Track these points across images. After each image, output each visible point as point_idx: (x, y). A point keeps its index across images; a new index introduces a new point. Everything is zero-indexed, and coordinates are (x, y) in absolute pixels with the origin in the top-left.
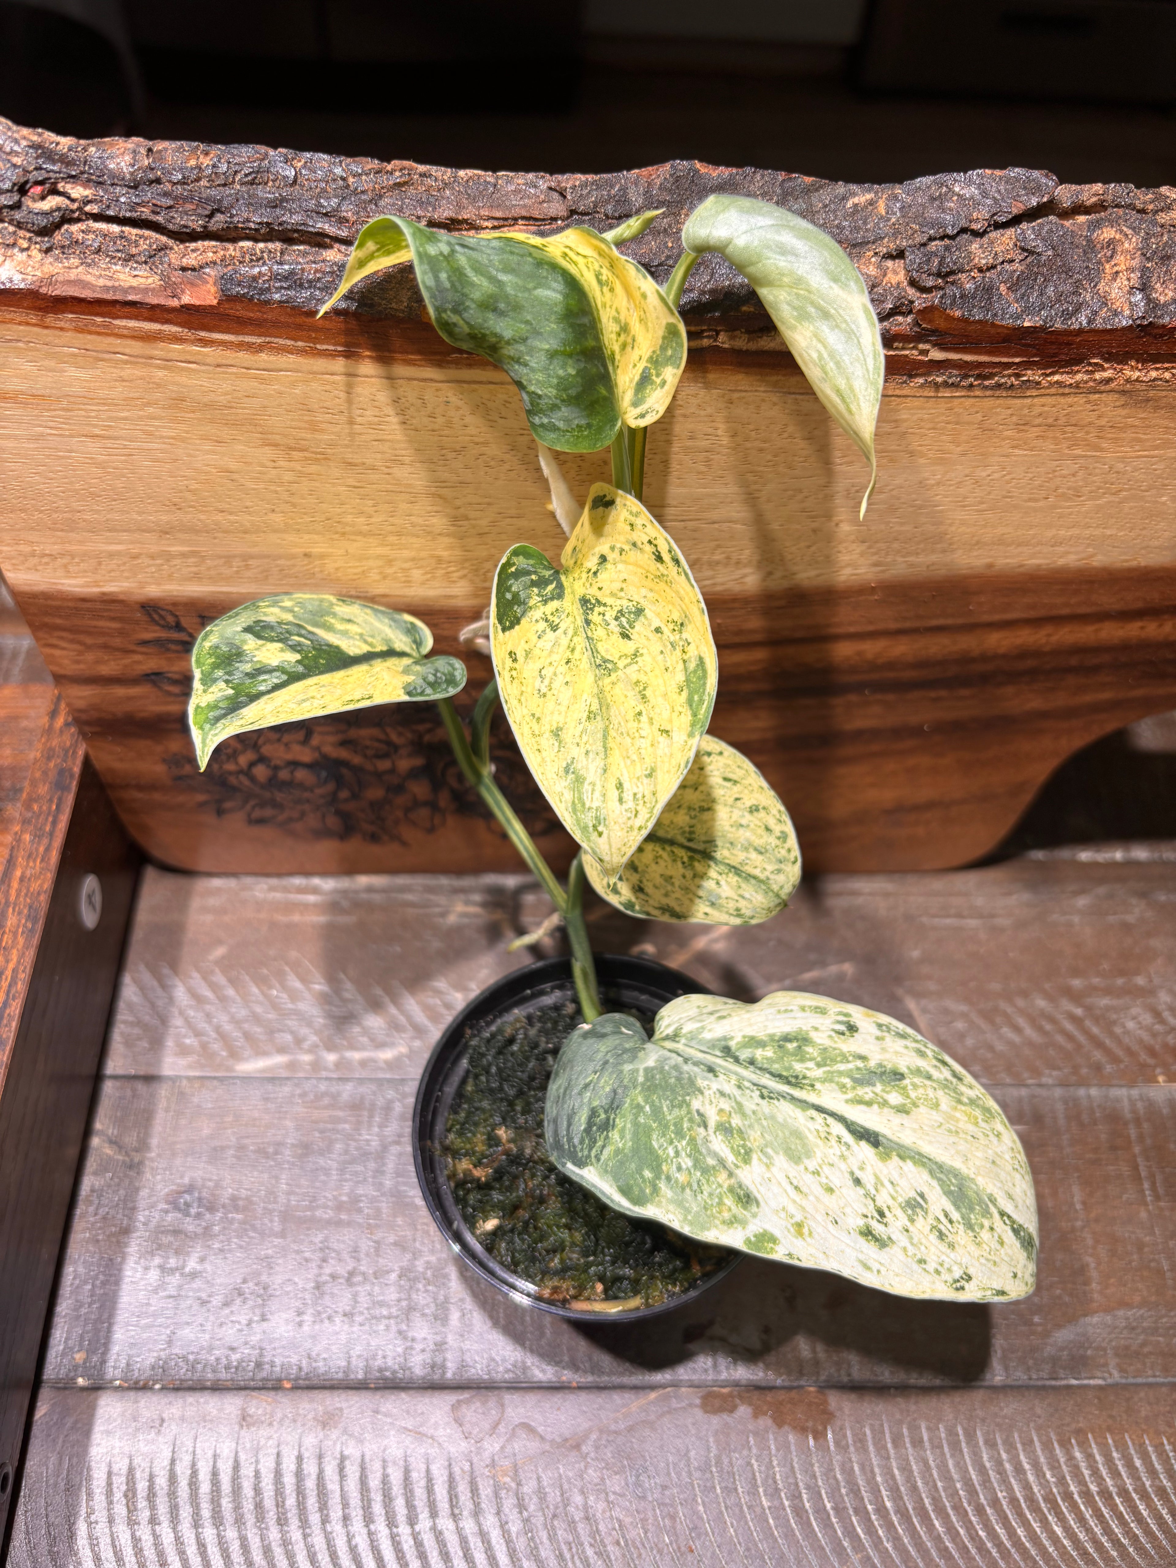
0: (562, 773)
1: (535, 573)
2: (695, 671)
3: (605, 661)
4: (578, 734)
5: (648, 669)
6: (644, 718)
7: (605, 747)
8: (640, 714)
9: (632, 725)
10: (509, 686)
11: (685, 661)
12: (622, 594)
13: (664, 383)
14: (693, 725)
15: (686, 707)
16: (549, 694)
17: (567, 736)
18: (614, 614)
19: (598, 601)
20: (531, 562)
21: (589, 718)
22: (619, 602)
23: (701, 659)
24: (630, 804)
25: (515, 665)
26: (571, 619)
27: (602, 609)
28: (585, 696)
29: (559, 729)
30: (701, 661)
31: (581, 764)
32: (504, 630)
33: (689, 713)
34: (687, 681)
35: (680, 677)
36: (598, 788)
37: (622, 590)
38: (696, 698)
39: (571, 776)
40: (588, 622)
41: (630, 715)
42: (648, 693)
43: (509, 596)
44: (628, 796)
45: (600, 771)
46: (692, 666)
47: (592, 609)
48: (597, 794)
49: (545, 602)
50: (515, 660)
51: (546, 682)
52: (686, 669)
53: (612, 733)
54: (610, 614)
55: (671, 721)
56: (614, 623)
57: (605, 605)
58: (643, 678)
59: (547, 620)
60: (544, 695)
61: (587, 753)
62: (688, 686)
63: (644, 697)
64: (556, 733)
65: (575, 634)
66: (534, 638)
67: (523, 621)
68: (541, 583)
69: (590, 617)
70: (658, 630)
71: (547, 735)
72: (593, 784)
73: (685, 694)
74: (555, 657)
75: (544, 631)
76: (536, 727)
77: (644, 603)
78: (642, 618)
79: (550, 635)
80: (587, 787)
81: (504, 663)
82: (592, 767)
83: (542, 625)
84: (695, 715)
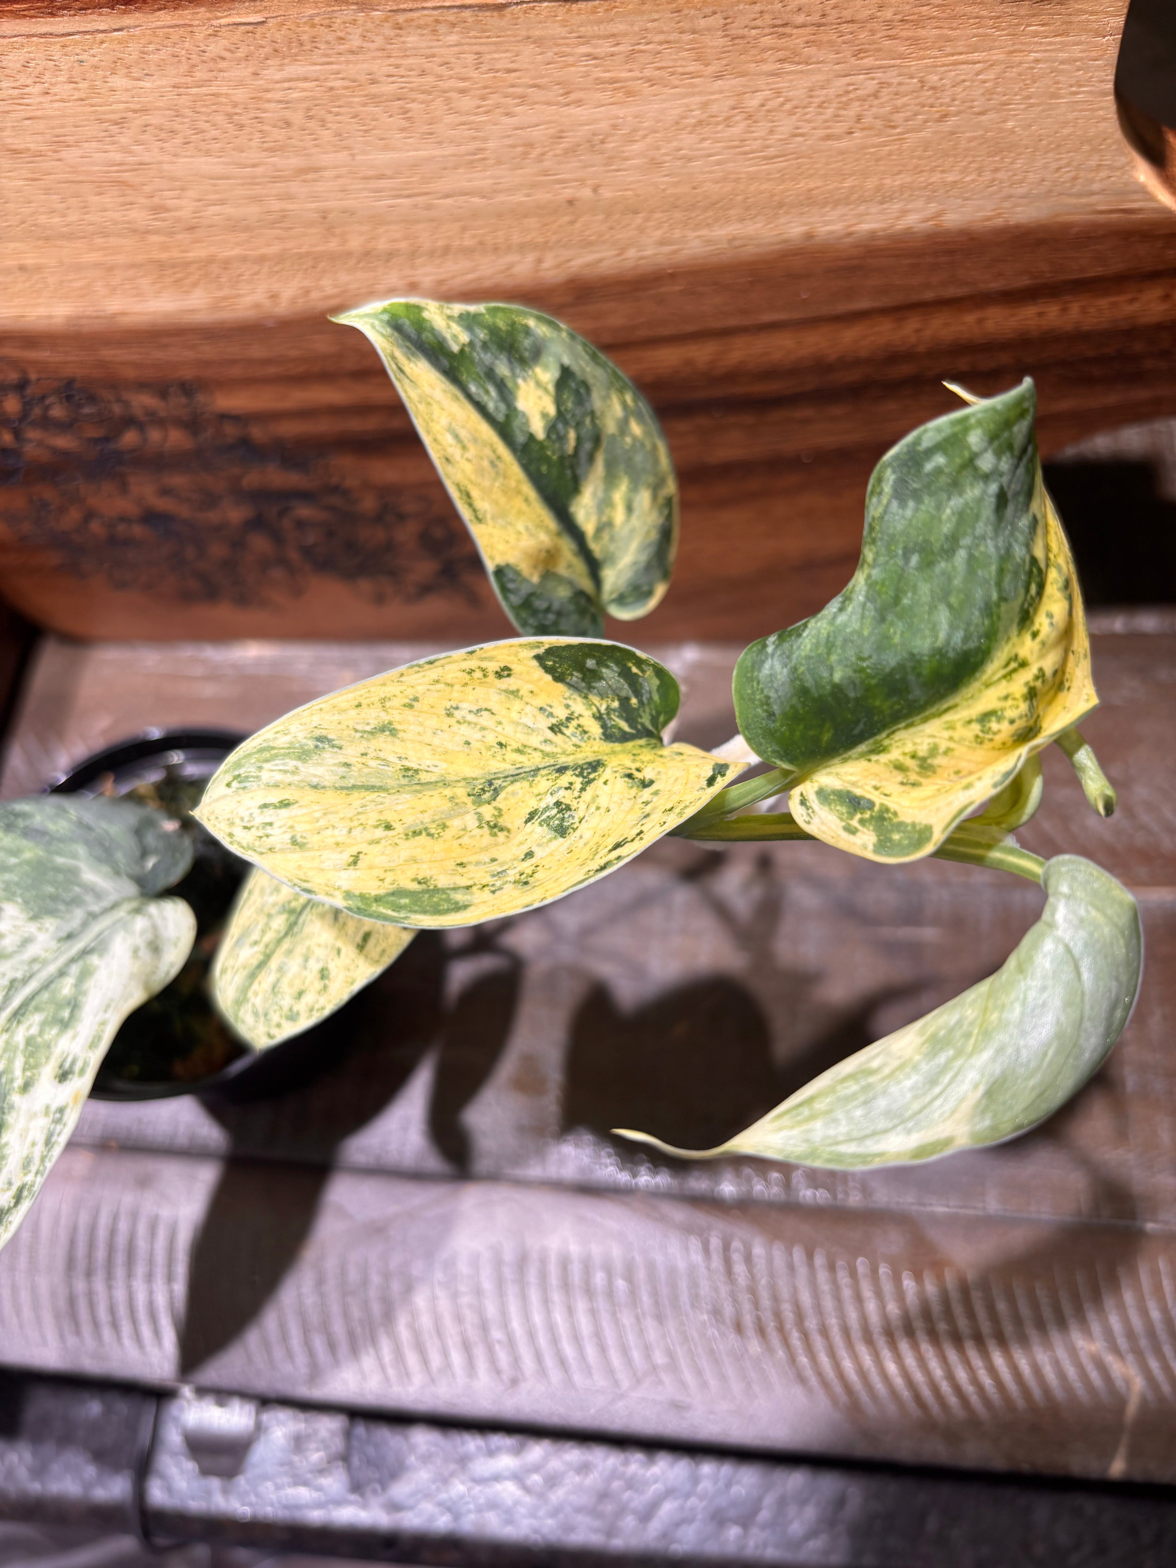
0: (318, 733)
1: (641, 702)
2: (448, 900)
3: (496, 792)
4: (381, 755)
5: (465, 840)
6: (380, 833)
7: (354, 787)
8: (388, 827)
9: (372, 818)
10: (455, 667)
11: (468, 888)
12: (593, 809)
13: (852, 831)
14: (362, 897)
15: (392, 888)
16: (452, 721)
17: (382, 741)
18: (566, 801)
19: (590, 782)
20: (656, 697)
21: (407, 769)
22: (582, 806)
23: (466, 907)
24: (259, 819)
25: (491, 677)
26: (571, 749)
27: (578, 786)
28: (444, 765)
29: (393, 732)
30: (459, 908)
31: (330, 757)
32: (538, 657)
33: (382, 892)
34: (436, 890)
35: (443, 881)
36: (289, 778)
37: (598, 808)
38: (405, 901)
39: (311, 744)
40: (562, 770)
41: (389, 817)
42: (423, 838)
43: (590, 663)
44: (269, 815)
45: (315, 781)
46: (459, 897)
47: (581, 774)
48: (278, 777)
49: (599, 717)
50: (499, 675)
51: (471, 718)
52: (455, 889)
53: (373, 796)
54: (566, 797)
55: (371, 867)
56: (551, 800)
57: (583, 789)
58: (448, 834)
59: (569, 719)
60: (450, 715)
61: (347, 765)
62: (427, 891)
63: (416, 833)
64: (387, 729)
65: (546, 754)
66: (540, 702)
67: (560, 686)
68: (627, 711)
69: (569, 773)
70: (530, 855)
71: (385, 718)
72: (295, 771)
73: (414, 886)
74: (509, 729)
75: (551, 715)
76: (396, 702)
77: (572, 837)
78: (552, 834)
79: (544, 723)
80: (291, 764)
81: (491, 659)
82: (319, 771)
83: (561, 714)
84: (378, 899)
